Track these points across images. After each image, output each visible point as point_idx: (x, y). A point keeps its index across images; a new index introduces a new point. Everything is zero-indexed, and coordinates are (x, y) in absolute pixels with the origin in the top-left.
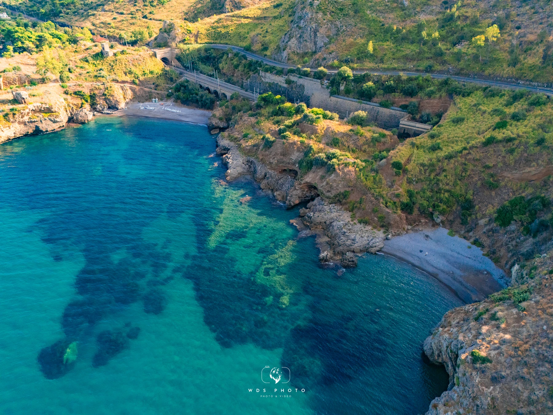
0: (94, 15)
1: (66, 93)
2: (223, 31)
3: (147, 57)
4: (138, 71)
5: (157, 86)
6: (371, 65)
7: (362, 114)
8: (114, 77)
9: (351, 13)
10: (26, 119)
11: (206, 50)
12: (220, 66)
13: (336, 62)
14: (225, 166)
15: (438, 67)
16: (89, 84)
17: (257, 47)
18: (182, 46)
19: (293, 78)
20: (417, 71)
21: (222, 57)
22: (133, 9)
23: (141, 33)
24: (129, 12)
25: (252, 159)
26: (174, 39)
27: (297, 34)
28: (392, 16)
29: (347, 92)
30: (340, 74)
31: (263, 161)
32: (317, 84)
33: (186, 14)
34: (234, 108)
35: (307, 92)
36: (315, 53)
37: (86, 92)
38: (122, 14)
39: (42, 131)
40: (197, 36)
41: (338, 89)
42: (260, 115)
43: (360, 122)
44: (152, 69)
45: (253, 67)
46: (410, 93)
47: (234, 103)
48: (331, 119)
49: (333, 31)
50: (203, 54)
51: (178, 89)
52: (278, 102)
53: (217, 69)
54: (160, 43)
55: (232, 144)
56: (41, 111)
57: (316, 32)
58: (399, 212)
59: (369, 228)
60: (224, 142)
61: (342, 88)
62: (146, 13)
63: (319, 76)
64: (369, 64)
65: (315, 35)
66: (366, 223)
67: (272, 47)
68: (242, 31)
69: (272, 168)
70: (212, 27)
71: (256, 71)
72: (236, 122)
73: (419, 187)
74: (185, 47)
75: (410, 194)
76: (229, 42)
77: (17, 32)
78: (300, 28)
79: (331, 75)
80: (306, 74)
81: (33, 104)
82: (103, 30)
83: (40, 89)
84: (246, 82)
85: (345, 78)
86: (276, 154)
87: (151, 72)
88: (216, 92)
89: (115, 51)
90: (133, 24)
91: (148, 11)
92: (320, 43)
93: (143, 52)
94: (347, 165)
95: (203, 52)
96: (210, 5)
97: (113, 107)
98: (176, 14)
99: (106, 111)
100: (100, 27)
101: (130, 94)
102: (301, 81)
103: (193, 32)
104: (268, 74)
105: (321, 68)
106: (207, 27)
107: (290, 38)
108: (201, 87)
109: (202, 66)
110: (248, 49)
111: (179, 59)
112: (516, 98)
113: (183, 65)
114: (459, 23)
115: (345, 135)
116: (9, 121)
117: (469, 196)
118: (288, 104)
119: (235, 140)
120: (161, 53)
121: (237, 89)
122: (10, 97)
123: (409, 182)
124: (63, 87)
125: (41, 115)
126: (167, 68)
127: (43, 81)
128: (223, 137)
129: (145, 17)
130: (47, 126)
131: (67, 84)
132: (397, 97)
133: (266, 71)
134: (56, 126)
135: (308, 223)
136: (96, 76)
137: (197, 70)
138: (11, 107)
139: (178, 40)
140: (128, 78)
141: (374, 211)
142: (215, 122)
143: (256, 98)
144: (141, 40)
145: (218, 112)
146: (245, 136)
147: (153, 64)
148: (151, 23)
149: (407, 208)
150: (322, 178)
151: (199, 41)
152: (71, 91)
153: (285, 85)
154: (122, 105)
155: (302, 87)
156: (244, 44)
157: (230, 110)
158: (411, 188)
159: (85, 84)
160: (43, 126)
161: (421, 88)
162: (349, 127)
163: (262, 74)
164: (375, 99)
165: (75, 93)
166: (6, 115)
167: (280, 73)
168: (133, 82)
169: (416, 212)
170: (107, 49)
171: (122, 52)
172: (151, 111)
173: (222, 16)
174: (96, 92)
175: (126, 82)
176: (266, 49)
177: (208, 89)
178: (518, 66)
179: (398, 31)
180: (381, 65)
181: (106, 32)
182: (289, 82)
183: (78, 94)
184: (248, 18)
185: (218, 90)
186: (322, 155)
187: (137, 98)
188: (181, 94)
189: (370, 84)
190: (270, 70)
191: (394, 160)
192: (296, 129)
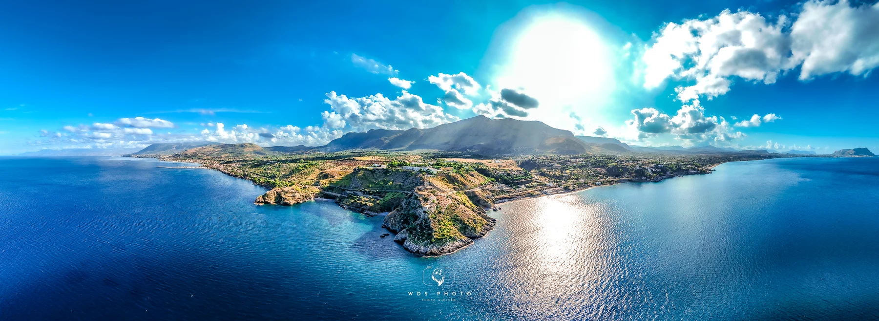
0: (289, 178)
2: (331, 183)
3: (315, 188)
4: (314, 191)
5: (319, 195)
6: (371, 189)
9: (365, 179)
10: (296, 200)
11: (329, 187)
12: (335, 190)
13: (364, 188)
15: (384, 188)
17: (343, 186)
18: (322, 186)
19: (355, 192)
20: (380, 189)
21: (335, 188)
25: (350, 206)
28: (374, 180)
29: (368, 194)
31: (352, 206)
32: (360, 193)
33: (317, 178)
38: (298, 177)
39: (299, 202)
40: (326, 184)
41: (365, 193)
42: (349, 199)
43: (371, 198)
45: (343, 190)
46: (379, 193)
47: (341, 197)
48: (365, 198)
51: (325, 195)
52: (352, 196)
54: (316, 185)
58: (379, 210)
59: (375, 213)
60: (341, 204)
63: (361, 191)
67: (347, 186)
68: (337, 182)
69: (354, 207)
70: (328, 182)
72: (343, 201)
74: (324, 186)
76: (335, 185)
78: (353, 182)
79: (363, 191)
80: (357, 191)
81: (296, 197)
84: (343, 193)
86: (355, 204)
87: (317, 192)
90: (303, 180)
93: (313, 187)
94: (369, 205)
101: (313, 196)
104: (348, 191)
106: (326, 182)
107: (351, 184)
108: (331, 195)
109: (330, 191)
110: (341, 186)
111: (323, 189)
112: (395, 192)
113: (325, 190)
114: (387, 181)
115: (368, 200)
118: (355, 196)
119: (344, 204)
120: (317, 187)
121: (341, 195)
123: (381, 206)
125: (298, 199)
126: (321, 191)
132: (377, 194)
134: (301, 202)
138: (293, 197)
139: (320, 185)
140: (312, 193)
141: (375, 210)
142: (337, 201)
143: (347, 196)
145: (338, 199)
146: (346, 203)
147: (317, 190)
148: (308, 180)
150: (366, 207)
152: (301, 195)
154: (312, 198)
155: (358, 193)
157: (341, 199)
161: (381, 192)
163: (346, 191)
164: (373, 195)
166: (293, 199)
167: (352, 191)
169: (382, 210)
170: (306, 186)
171: (308, 188)
172: (319, 200)
173: (329, 179)
174: (306, 195)
176: (345, 186)
177: (333, 195)
178: (396, 188)
179: (376, 183)
180: (374, 189)
183: (303, 196)
184: (338, 179)
185: (336, 195)
186: (364, 204)
187: (315, 197)
189: (371, 192)
191: (377, 203)
192: (358, 200)
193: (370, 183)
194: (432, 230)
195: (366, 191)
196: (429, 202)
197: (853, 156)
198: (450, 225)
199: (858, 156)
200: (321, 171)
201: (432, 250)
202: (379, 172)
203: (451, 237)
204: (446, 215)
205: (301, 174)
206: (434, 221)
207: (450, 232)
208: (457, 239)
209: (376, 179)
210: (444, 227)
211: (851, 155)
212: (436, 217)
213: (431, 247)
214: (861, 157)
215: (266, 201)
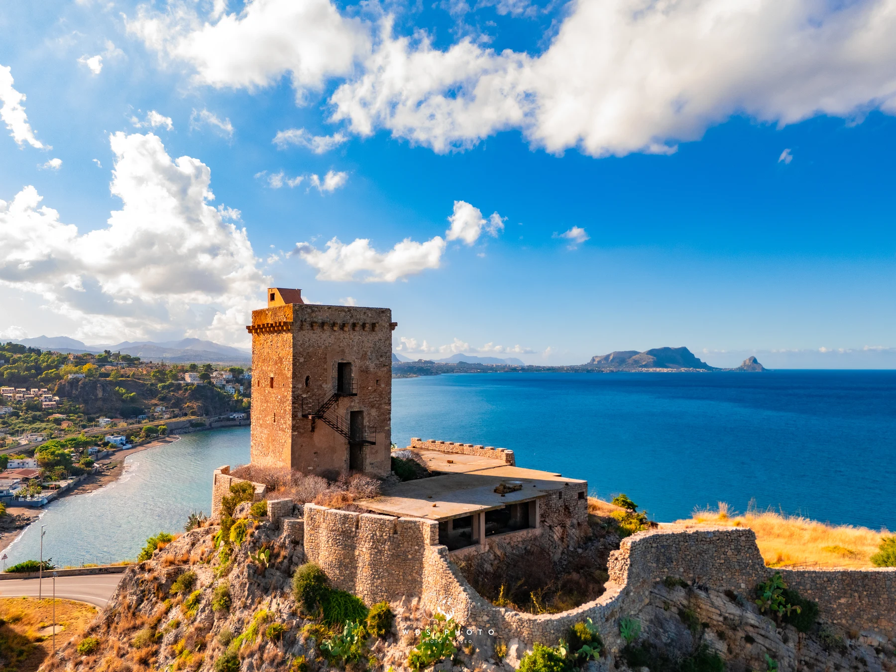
197: (651, 370)
199: (665, 370)
211: (645, 366)
214: (674, 370)
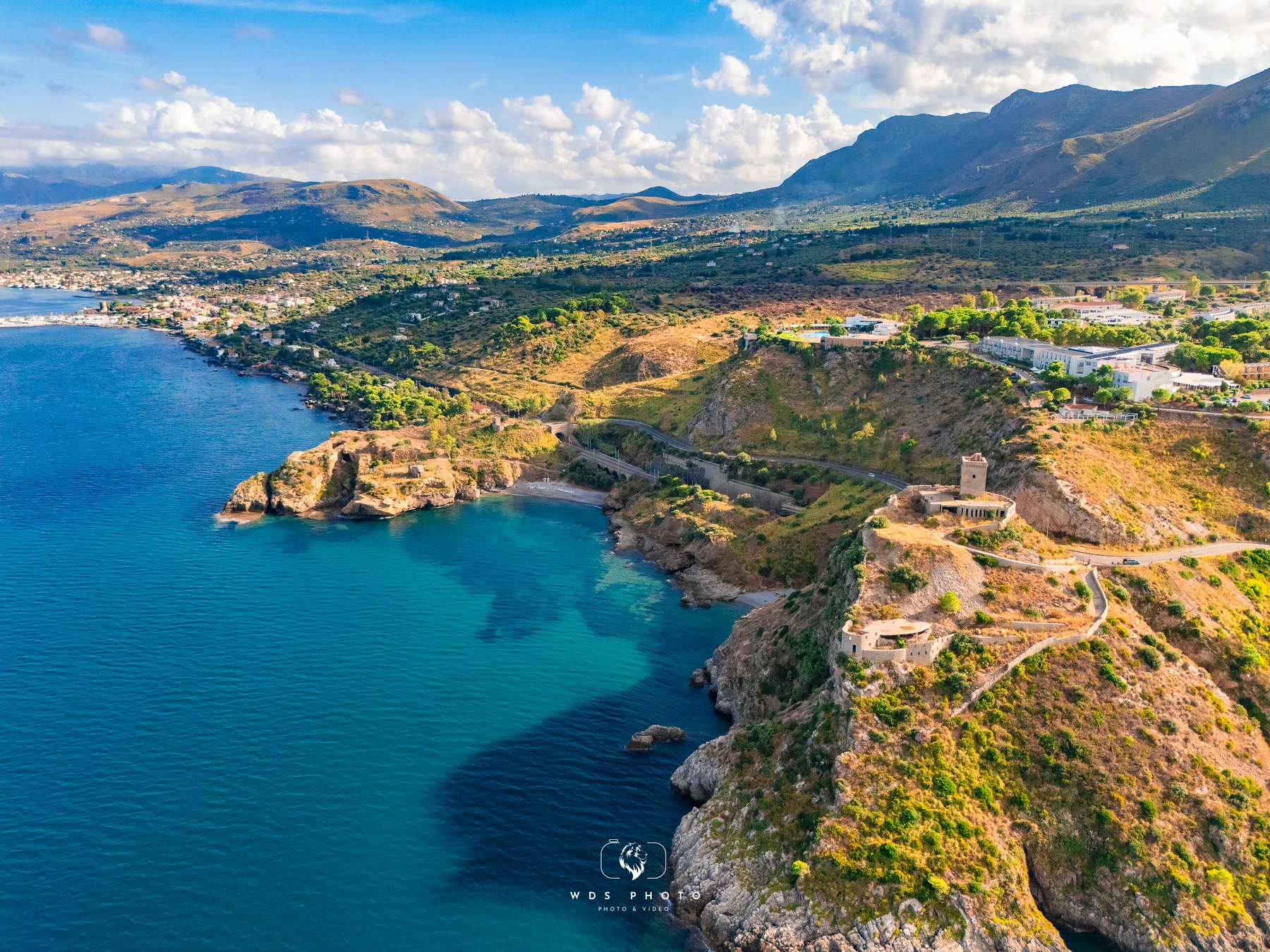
0: (466, 372)
1: (454, 469)
2: (631, 404)
3: (541, 432)
4: (529, 448)
5: (550, 464)
6: (773, 452)
7: (747, 495)
8: (504, 453)
9: (763, 398)
10: (419, 492)
11: (609, 426)
12: (624, 444)
13: (739, 447)
14: (616, 540)
15: (831, 457)
16: (479, 460)
17: (665, 426)
18: (581, 420)
19: (695, 462)
20: (814, 459)
21: (626, 435)
22: (519, 367)
23: (532, 402)
24: (514, 371)
25: (642, 535)
26: (572, 412)
27: (706, 416)
28: (803, 404)
29: (744, 477)
30: (737, 460)
31: (651, 537)
32: (716, 468)
33: (588, 375)
34: (632, 489)
35: (707, 475)
36: (722, 436)
37: (475, 468)
38: (505, 372)
39: (432, 506)
40: (599, 409)
41: (736, 473)
42: (657, 496)
43: (745, 503)
44: (545, 446)
45: (657, 448)
46: (798, 480)
47: (633, 484)
48: (721, 500)
49: (744, 416)
50: (605, 431)
51: (573, 469)
52: (675, 484)
53: (619, 448)
54: (555, 415)
55: (625, 522)
56: (433, 486)
57: (724, 415)
58: (756, 573)
59: (730, 585)
60: (617, 520)
61: (740, 473)
62: (536, 373)
63: (720, 461)
64: (771, 451)
65: (724, 419)
66: (729, 582)
67: (681, 427)
68: (652, 405)
69: (658, 542)
70: (619, 399)
71: (659, 452)
72: (632, 502)
73: (777, 555)
74: (586, 422)
75: (769, 561)
76: (636, 418)
77: (371, 393)
78: (708, 411)
79: (730, 460)
80: (707, 458)
81: (428, 478)
82: (480, 394)
83: (431, 463)
84: (649, 464)
85: (743, 464)
86: (664, 529)
87: (544, 449)
88: (615, 473)
89: (506, 425)
90: (520, 387)
91: (539, 370)
92: (729, 428)
93: (538, 426)
94: (720, 536)
95: (605, 428)
96: (620, 365)
97: (501, 485)
98: (574, 375)
99: (493, 489)
100: (476, 390)
101: (519, 472)
102: (702, 465)
103: (596, 404)
104: (671, 457)
105: (722, 453)
106: (611, 398)
107: (698, 420)
108: (599, 467)
109: (602, 444)
110: (656, 428)
111: (576, 435)
113: (581, 442)
114: (860, 415)
115: (727, 513)
116: (404, 493)
117: (816, 564)
118: (684, 486)
119: (629, 519)
120: (556, 427)
121: (638, 470)
122: (405, 470)
123: (770, 551)
124: (452, 462)
125: (433, 490)
126: (562, 445)
127: (432, 456)
128: (617, 517)
129: (534, 378)
130: (438, 501)
131: (457, 460)
132: (787, 483)
133: (670, 453)
134: (445, 501)
135: (680, 581)
136: (484, 452)
137: (597, 448)
138: (408, 480)
139: (577, 413)
140: (518, 455)
141: (736, 573)
142: (610, 503)
143: (654, 478)
144: (530, 409)
145: (615, 493)
146: (639, 515)
147: (547, 439)
148: (542, 387)
149: (764, 572)
150: (700, 547)
151: (602, 415)
152: (460, 467)
153: (686, 468)
154: (510, 483)
155: (703, 470)
156: (654, 422)
157: (627, 491)
158: (770, 555)
159: (474, 460)
160: (435, 501)
161: (807, 475)
162: (733, 507)
163: (665, 456)
164: (768, 485)
165: (464, 469)
166: (403, 488)
167: (682, 455)
168: (524, 460)
169: (772, 575)
170: (498, 423)
171: (515, 427)
172: (541, 491)
173: (632, 386)
174: (485, 469)
175: (517, 459)
176: (674, 429)
177: (606, 469)
178: (886, 459)
179: (805, 420)
180: (782, 453)
181: (484, 395)
182: (690, 465)
183: (466, 470)
184: (662, 390)
185: (618, 471)
186: (703, 529)
187: (526, 476)
188: (576, 474)
189: (765, 469)
190: (673, 452)
191: (760, 533)
192: (686, 508)
193: (778, 423)
194: (831, 789)
195: (742, 463)
196: (919, 600)
198: (978, 794)
200: (621, 342)
201: (771, 932)
202: (844, 364)
203: (932, 889)
204: (991, 720)
205: (523, 354)
206: (874, 738)
207: (950, 846)
208: (972, 922)
209: (817, 401)
210: (917, 798)
212: (900, 716)
213: (777, 908)
215: (275, 501)
